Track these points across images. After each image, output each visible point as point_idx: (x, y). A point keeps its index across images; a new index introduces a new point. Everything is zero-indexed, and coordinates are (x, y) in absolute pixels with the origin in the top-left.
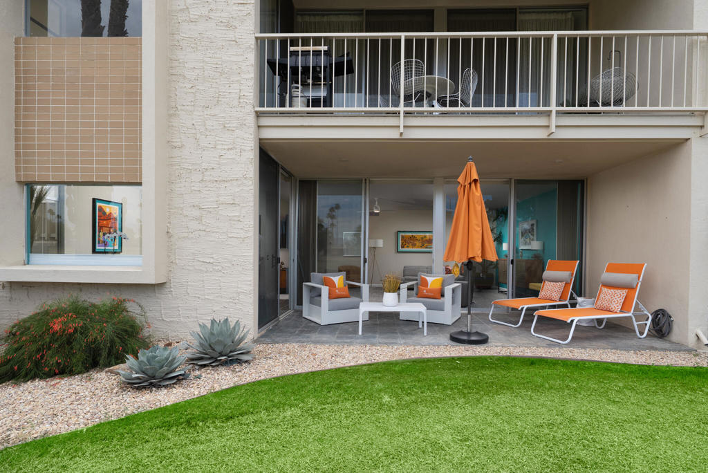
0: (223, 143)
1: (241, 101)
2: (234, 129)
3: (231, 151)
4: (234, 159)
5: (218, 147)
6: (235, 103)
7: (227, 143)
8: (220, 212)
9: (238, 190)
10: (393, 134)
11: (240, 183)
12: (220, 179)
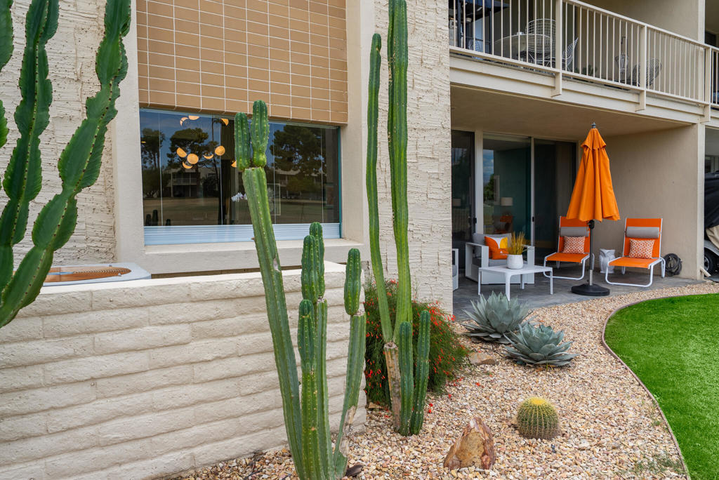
0: (421, 82)
1: (438, 34)
2: (431, 67)
3: (428, 95)
4: (433, 104)
5: (416, 87)
6: (432, 36)
7: (425, 84)
8: (420, 169)
9: (436, 142)
10: (545, 94)
11: (439, 133)
12: (419, 126)
